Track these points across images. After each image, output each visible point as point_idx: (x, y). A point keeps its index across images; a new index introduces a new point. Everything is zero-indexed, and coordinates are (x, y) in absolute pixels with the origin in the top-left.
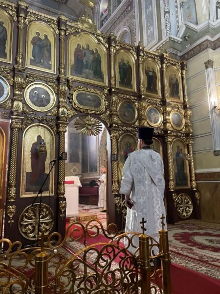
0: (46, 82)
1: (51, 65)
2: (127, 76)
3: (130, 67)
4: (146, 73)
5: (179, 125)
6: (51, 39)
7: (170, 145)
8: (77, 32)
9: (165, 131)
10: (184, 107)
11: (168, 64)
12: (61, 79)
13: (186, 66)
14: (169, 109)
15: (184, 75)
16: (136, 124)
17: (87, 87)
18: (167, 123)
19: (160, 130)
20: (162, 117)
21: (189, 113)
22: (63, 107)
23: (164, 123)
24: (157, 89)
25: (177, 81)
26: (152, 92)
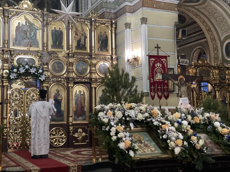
2: (59, 39)
3: (62, 32)
7: (94, 90)
8: (17, 14)
9: (91, 79)
10: (112, 57)
11: (97, 24)
12: (5, 51)
13: (116, 24)
14: (94, 62)
15: (113, 32)
16: (65, 75)
17: (25, 53)
18: (92, 73)
19: (86, 78)
20: (89, 68)
21: (115, 62)
22: (6, 69)
23: (91, 73)
24: (86, 46)
25: (107, 37)
26: (81, 49)
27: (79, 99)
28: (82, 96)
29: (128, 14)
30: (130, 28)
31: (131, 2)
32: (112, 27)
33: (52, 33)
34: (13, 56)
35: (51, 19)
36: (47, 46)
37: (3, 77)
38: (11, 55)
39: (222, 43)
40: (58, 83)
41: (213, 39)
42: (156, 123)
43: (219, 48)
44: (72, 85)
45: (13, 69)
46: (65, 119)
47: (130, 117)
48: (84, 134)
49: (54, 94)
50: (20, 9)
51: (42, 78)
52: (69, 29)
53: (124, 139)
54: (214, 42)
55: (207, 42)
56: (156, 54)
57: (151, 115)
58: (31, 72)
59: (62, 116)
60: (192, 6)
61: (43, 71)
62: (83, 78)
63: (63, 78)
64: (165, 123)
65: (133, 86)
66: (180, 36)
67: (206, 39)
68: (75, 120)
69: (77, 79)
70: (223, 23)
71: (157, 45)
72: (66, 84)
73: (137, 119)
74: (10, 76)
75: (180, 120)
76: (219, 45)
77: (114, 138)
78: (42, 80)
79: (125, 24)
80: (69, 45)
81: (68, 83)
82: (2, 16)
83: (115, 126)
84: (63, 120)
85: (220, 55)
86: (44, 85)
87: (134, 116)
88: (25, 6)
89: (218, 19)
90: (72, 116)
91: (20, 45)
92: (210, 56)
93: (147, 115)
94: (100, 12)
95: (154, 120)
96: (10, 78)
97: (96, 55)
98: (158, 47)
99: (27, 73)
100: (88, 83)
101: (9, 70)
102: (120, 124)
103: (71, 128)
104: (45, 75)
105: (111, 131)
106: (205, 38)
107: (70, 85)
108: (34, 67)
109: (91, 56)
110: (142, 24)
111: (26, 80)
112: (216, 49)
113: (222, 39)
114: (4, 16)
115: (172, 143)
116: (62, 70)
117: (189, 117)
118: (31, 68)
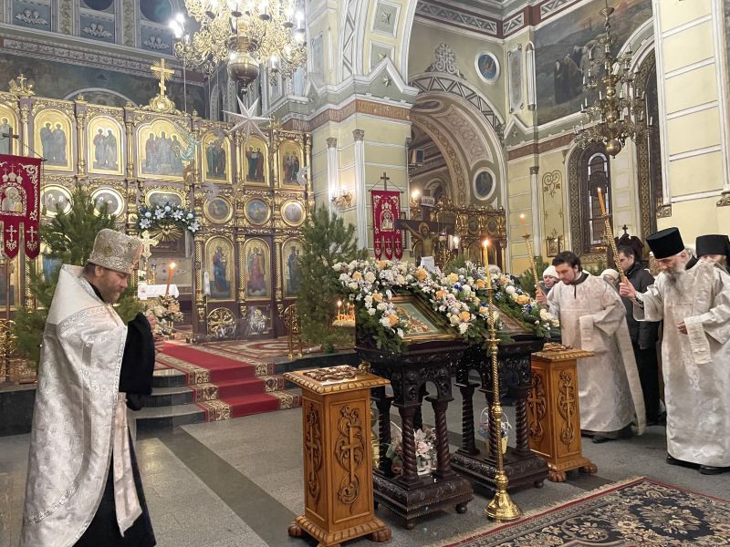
0: (112, 186)
1: (117, 165)
2: (219, 164)
3: (223, 152)
4: (247, 156)
5: (296, 219)
6: (116, 134)
7: (278, 247)
8: (148, 119)
9: (274, 229)
10: (306, 194)
11: (281, 139)
12: (129, 182)
13: (311, 139)
14: (278, 201)
15: (308, 152)
16: (231, 223)
17: (163, 185)
18: (275, 219)
19: (265, 228)
20: (269, 212)
21: (311, 203)
22: (132, 213)
23: (273, 219)
24: (264, 174)
25: (297, 161)
26: (255, 180)
27: (255, 262)
28: (260, 258)
29: (332, 123)
30: (335, 146)
31: (337, 104)
32: (305, 144)
33: (208, 153)
34: (144, 191)
35: (205, 129)
36: (200, 174)
37: (127, 225)
38: (140, 188)
39: (471, 174)
40: (220, 235)
41: (458, 168)
42: (425, 289)
43: (467, 182)
44: (243, 239)
45: (144, 212)
46: (233, 294)
47: (387, 281)
48: (264, 317)
49: (214, 254)
50: (152, 111)
51: (194, 228)
52: (236, 146)
53: (387, 312)
54: (459, 172)
55: (447, 172)
56: (383, 190)
57: (416, 278)
58: (176, 217)
59: (228, 289)
60: (427, 114)
61: (195, 215)
62: (260, 227)
63: (227, 228)
64: (439, 289)
65: (350, 239)
66: (414, 161)
67: (445, 168)
68: (249, 296)
69: (251, 229)
70: (474, 142)
71: (385, 174)
72: (232, 238)
73: (398, 283)
74: (141, 224)
75: (459, 284)
76: (467, 177)
77: (372, 311)
78: (194, 231)
79: (328, 140)
80: (236, 174)
81: (236, 236)
82: (123, 123)
83: (370, 293)
84: (229, 297)
85: (468, 193)
86: (197, 238)
87: (392, 279)
88: (161, 106)
89: (466, 136)
90: (244, 290)
91: (154, 171)
92: (452, 193)
93: (410, 277)
94: (285, 119)
95: (422, 285)
96: (140, 227)
97: (281, 190)
98: (385, 178)
99: (168, 219)
100: (269, 237)
101: (137, 213)
102: (376, 291)
103: (243, 309)
104: (199, 223)
105: (365, 302)
106: (445, 165)
107: (239, 239)
108: (179, 209)
109: (273, 191)
110: (355, 140)
111: (167, 230)
112: (461, 183)
113: (471, 167)
114: (126, 123)
115: (454, 316)
116: (225, 214)
117: (471, 280)
118: (175, 211)
